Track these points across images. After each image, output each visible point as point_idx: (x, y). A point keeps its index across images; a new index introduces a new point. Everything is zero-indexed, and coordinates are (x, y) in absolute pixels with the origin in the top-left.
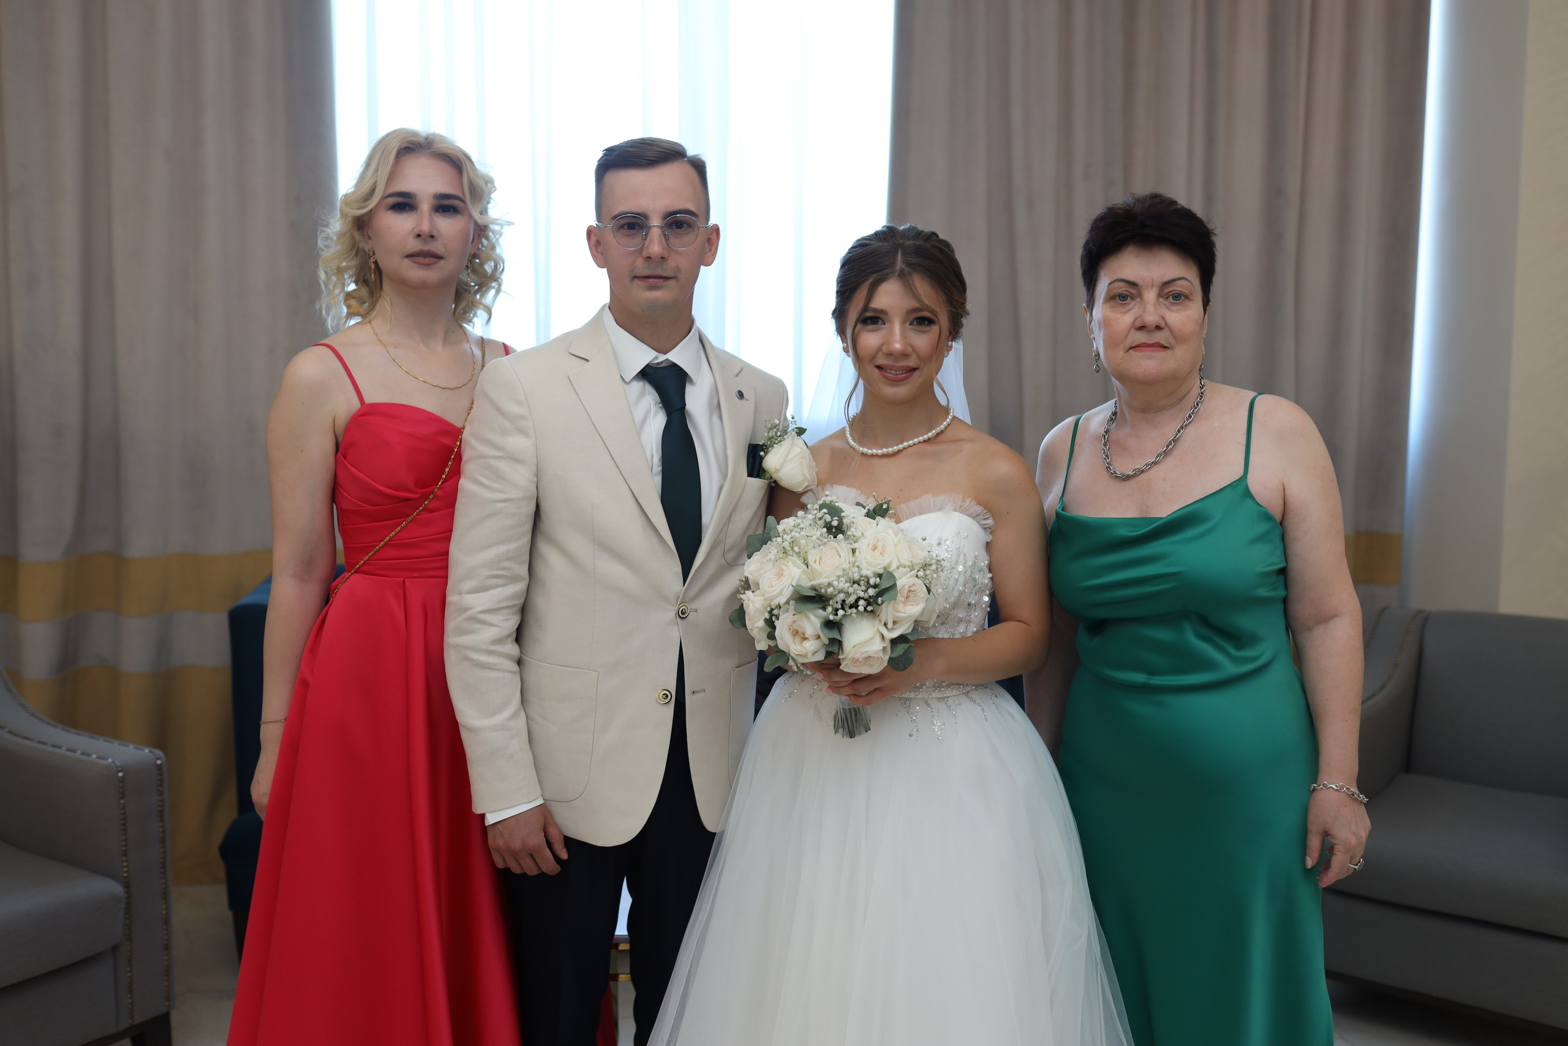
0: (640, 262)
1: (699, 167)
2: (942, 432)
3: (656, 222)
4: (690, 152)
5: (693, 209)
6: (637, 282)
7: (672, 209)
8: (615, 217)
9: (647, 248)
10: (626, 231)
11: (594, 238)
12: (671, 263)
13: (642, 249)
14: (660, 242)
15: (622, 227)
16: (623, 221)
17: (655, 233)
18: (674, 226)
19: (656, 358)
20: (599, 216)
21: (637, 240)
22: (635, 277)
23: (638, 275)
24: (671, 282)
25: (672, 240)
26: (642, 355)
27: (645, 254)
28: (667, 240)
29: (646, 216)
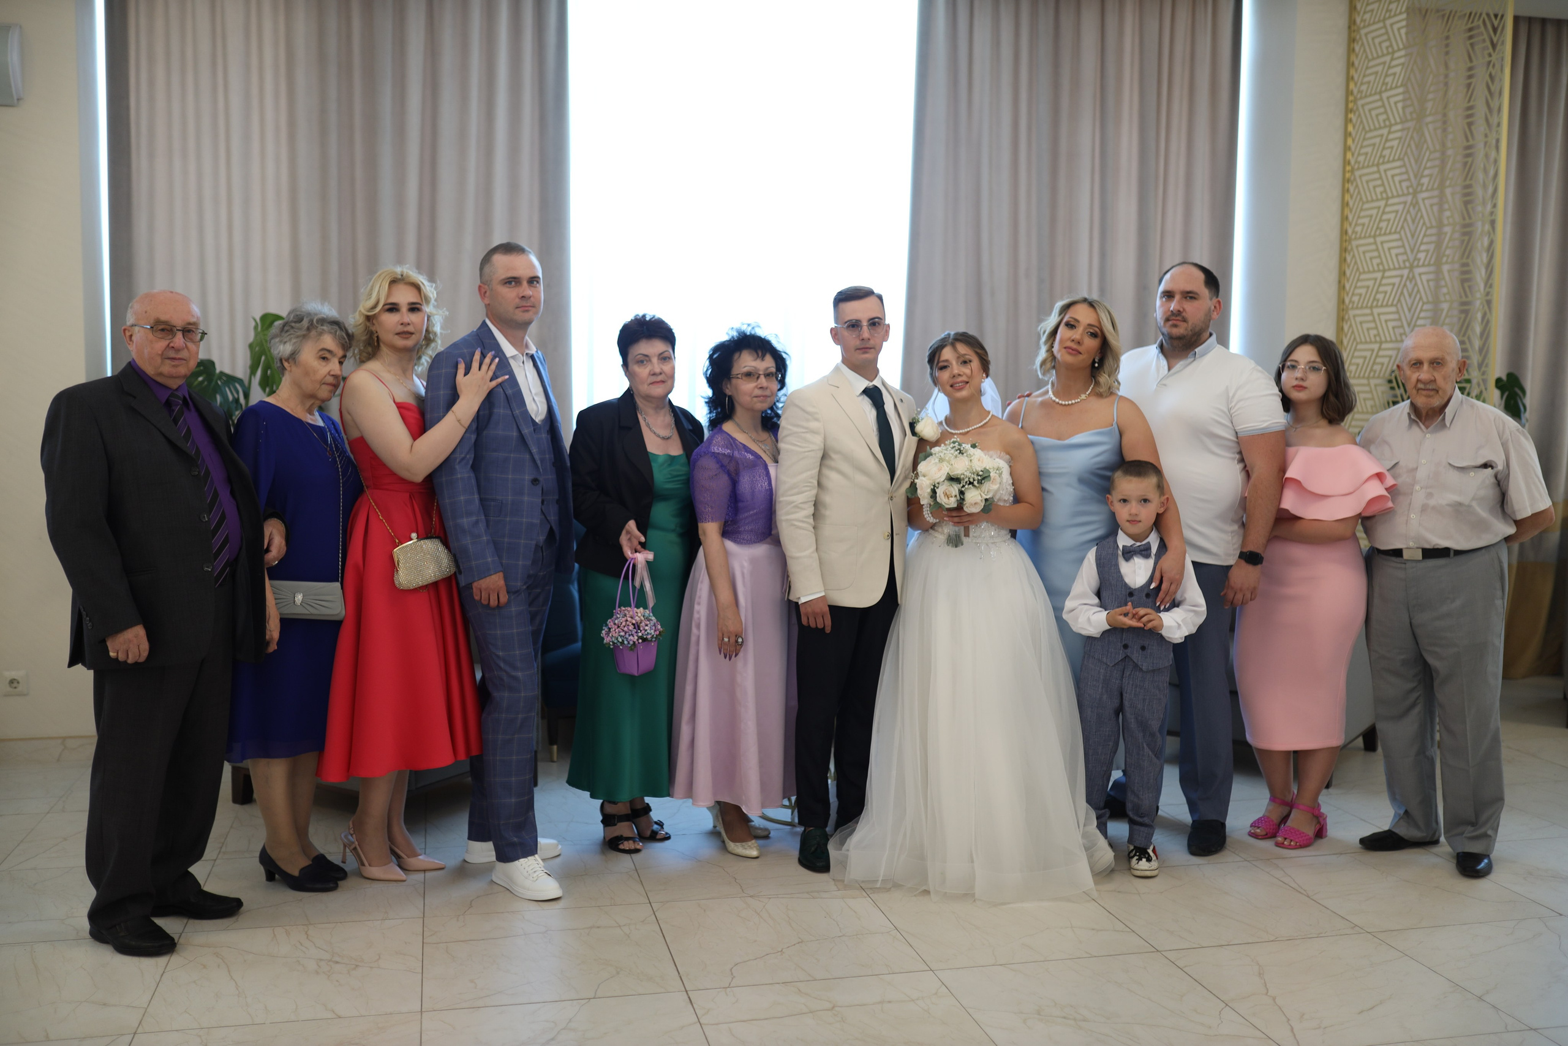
0: (858, 342)
1: (880, 298)
2: (987, 423)
3: (865, 324)
4: (876, 292)
5: (880, 317)
6: (857, 351)
7: (870, 318)
8: (846, 322)
9: (862, 335)
10: (851, 328)
11: (833, 332)
12: (872, 342)
13: (859, 336)
14: (866, 332)
16: (851, 324)
17: (865, 328)
18: (871, 325)
19: (869, 384)
20: (837, 320)
21: (856, 332)
22: (853, 349)
23: (858, 347)
24: (872, 350)
25: (870, 330)
26: (864, 384)
27: (861, 338)
29: (860, 321)
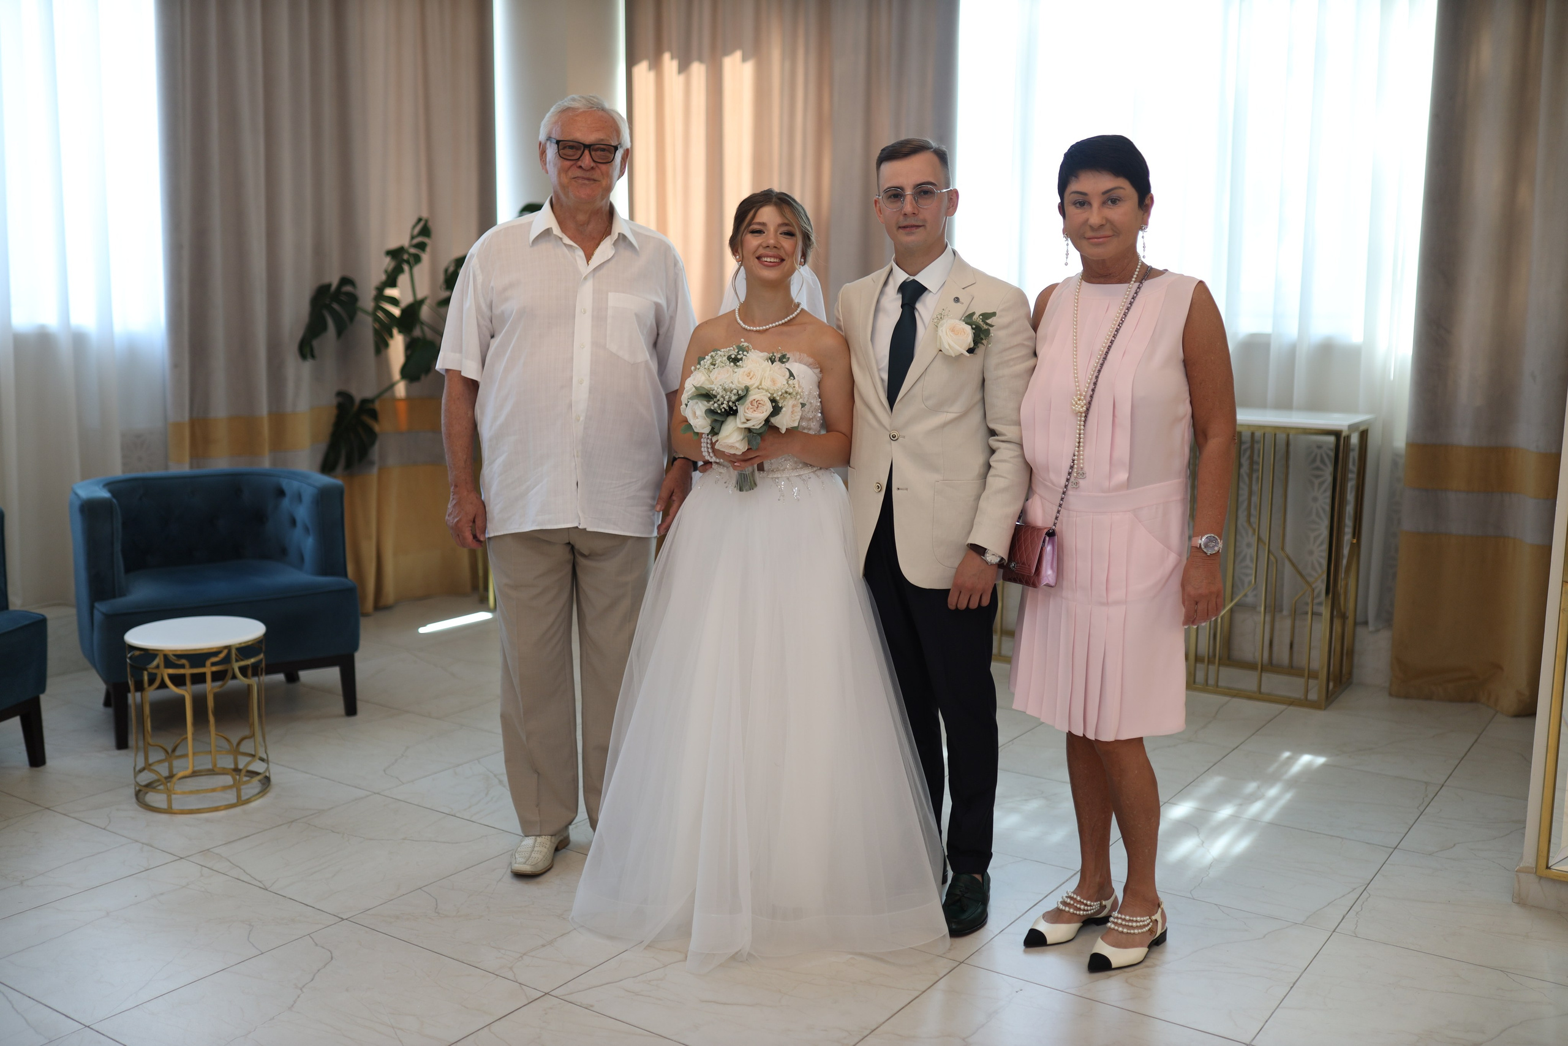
0: (901, 218)
1: (942, 155)
2: (793, 319)
3: (909, 192)
7: (919, 182)
9: (905, 208)
12: (921, 216)
14: (911, 204)
15: (890, 197)
16: (890, 193)
17: (909, 198)
18: (922, 194)
19: (908, 278)
21: (899, 204)
22: (900, 227)
24: (921, 228)
25: (920, 201)
27: (903, 213)
28: (917, 202)
29: (902, 188)
